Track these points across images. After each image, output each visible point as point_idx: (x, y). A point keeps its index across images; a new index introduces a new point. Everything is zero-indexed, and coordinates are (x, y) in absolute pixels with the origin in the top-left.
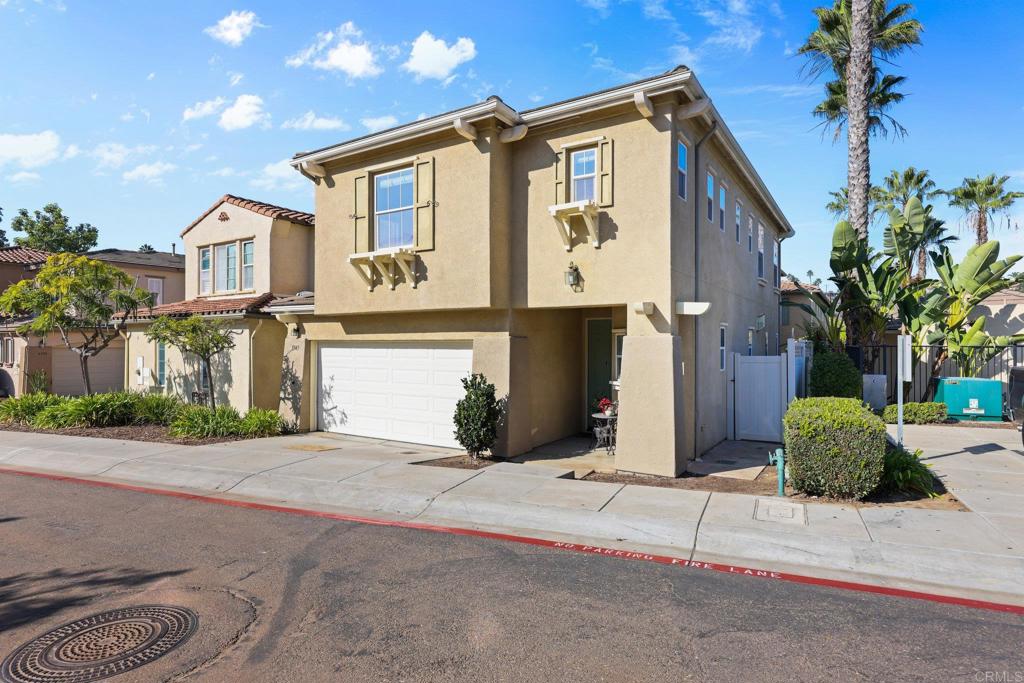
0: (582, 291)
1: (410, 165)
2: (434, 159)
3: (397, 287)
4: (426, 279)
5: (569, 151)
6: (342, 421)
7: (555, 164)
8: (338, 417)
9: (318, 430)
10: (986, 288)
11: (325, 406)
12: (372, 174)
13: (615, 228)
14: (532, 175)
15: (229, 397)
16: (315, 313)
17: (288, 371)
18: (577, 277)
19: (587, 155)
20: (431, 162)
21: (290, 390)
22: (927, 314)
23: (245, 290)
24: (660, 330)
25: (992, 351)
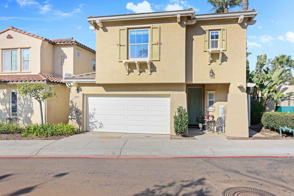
0: (214, 78)
1: (149, 27)
2: (160, 27)
3: (141, 74)
4: (156, 71)
5: (210, 30)
6: (100, 127)
7: (204, 34)
8: (98, 125)
9: (86, 131)
10: (281, 81)
11: (90, 121)
12: (128, 29)
13: (227, 58)
14: (194, 37)
15: (31, 119)
16: (96, 83)
17: (73, 107)
18: (212, 74)
19: (216, 32)
20: (159, 28)
21: (74, 115)
22: (268, 88)
23: (23, 71)
24: (242, 92)
25: (284, 98)
